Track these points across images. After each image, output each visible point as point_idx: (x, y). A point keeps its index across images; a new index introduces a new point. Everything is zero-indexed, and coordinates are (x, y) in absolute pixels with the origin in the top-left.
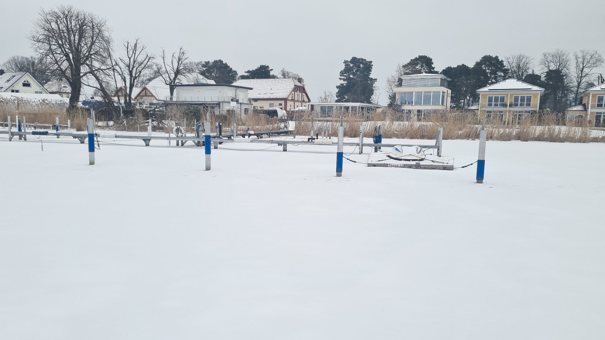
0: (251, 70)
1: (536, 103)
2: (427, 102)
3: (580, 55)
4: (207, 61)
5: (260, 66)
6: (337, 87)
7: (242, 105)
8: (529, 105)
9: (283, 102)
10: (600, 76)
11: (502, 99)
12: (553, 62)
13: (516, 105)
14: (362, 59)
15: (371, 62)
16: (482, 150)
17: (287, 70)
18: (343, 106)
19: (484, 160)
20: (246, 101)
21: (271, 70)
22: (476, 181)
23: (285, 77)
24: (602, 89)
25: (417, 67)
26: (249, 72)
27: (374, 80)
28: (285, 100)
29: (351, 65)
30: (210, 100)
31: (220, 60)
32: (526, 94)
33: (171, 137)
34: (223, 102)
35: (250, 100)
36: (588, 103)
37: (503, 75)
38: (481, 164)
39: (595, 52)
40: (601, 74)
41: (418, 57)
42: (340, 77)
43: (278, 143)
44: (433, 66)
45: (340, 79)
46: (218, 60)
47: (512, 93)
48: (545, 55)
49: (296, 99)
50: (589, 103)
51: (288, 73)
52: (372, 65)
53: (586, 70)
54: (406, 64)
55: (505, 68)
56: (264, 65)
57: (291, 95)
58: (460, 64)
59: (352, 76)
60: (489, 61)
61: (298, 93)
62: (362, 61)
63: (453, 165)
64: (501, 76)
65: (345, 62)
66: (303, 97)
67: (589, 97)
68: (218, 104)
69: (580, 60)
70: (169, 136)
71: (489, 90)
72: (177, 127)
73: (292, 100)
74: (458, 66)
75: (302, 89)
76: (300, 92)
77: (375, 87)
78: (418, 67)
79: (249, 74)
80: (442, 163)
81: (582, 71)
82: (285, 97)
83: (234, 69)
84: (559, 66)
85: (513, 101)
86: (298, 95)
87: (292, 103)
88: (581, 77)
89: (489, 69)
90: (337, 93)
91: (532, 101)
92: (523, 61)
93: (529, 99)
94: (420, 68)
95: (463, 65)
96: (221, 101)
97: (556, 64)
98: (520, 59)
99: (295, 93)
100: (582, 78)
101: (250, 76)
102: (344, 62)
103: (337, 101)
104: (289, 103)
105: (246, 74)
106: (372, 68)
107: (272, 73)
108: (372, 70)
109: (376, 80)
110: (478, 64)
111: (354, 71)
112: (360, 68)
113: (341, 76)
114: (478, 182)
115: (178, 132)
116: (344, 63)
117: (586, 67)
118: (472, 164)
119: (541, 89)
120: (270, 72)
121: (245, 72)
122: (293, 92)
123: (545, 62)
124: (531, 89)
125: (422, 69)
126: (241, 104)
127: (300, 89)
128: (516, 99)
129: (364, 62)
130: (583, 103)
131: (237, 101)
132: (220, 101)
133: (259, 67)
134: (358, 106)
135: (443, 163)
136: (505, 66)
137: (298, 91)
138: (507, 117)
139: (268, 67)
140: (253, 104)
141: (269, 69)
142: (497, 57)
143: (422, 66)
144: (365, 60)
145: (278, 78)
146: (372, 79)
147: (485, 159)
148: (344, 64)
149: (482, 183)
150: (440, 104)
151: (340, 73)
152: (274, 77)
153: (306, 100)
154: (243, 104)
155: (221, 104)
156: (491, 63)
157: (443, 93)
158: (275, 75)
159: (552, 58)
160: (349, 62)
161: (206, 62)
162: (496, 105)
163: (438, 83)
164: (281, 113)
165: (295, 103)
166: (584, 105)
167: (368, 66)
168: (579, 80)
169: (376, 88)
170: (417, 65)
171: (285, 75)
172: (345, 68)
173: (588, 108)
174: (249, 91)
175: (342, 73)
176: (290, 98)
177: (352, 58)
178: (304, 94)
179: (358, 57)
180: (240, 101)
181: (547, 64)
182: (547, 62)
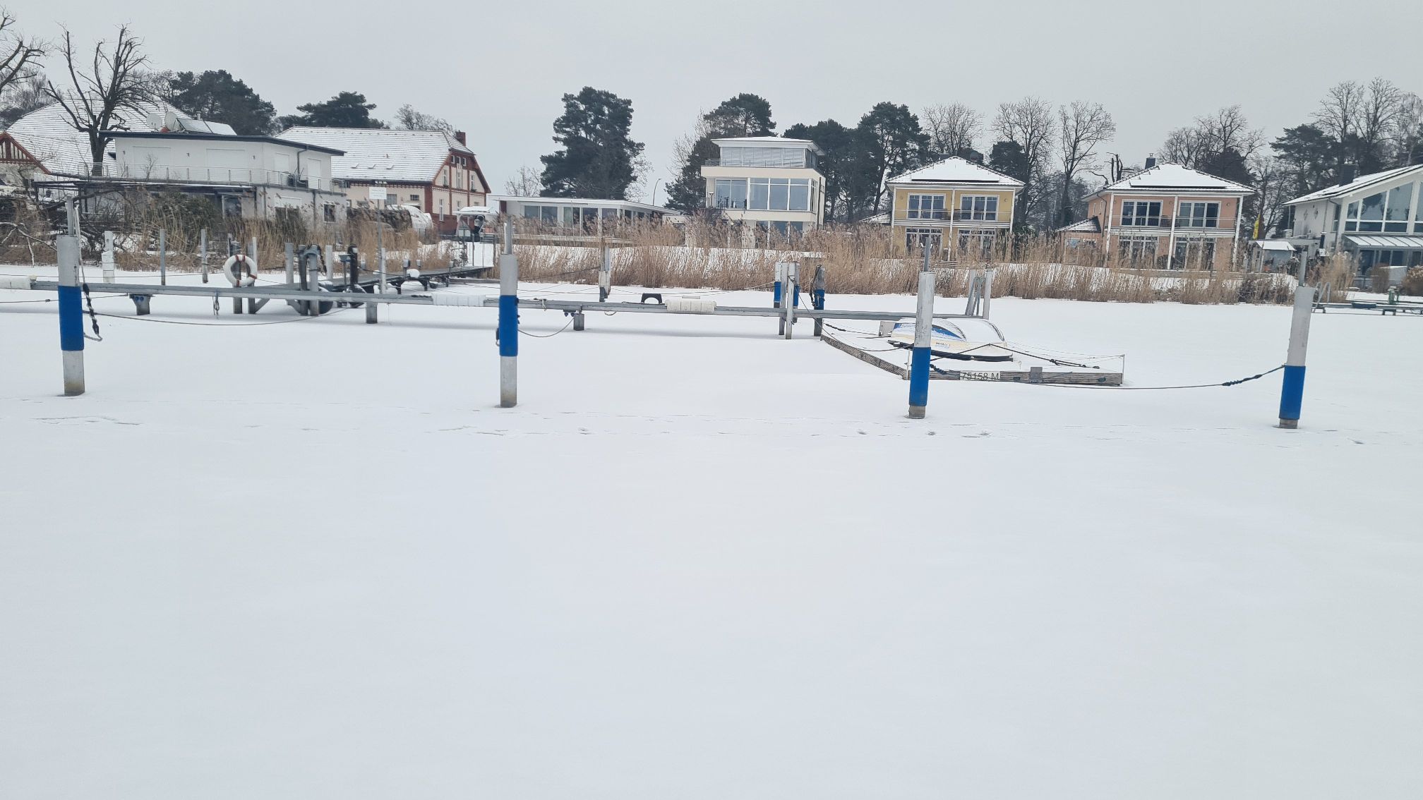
0: (315, 103)
1: (1006, 212)
2: (778, 204)
3: (1070, 113)
4: (185, 73)
5: (341, 95)
6: (544, 159)
7: (317, 195)
8: (991, 216)
9: (421, 192)
10: (1115, 159)
11: (939, 201)
12: (1020, 125)
13: (967, 216)
14: (607, 94)
15: (629, 102)
16: (1299, 337)
17: (418, 108)
18: (559, 206)
19: (1303, 369)
20: (326, 187)
21: (372, 107)
22: (1278, 421)
23: (412, 129)
24: (1132, 186)
25: (736, 121)
26: (308, 108)
27: (636, 148)
28: (428, 186)
29: (582, 107)
30: (226, 179)
31: (222, 73)
32: (987, 193)
33: (167, 284)
34: (265, 186)
35: (336, 182)
36: (1106, 217)
37: (917, 148)
38: (1294, 378)
39: (1098, 108)
40: (1117, 156)
41: (737, 98)
42: (555, 135)
43: (564, 307)
44: (772, 119)
45: (556, 139)
46: (217, 71)
47: (959, 188)
48: (1004, 110)
49: (454, 185)
50: (1108, 217)
51: (419, 117)
52: (632, 111)
53: (1083, 147)
54: (712, 113)
55: (921, 132)
56: (351, 92)
57: (442, 175)
58: (825, 119)
59: (583, 134)
60: (889, 116)
61: (460, 171)
62: (606, 98)
63: (1121, 372)
64: (913, 150)
65: (567, 98)
66: (471, 180)
67: (1107, 203)
68: (252, 192)
69: (1071, 123)
70: (163, 283)
71: (913, 180)
72: (237, 258)
73: (445, 187)
74: (821, 124)
75: (469, 161)
76: (464, 168)
77: (644, 162)
78: (740, 120)
79: (310, 114)
80: (1080, 366)
81: (1075, 148)
82: (427, 177)
83: (264, 98)
84: (1031, 135)
85: (960, 208)
86: (460, 175)
87: (445, 195)
88: (1073, 160)
89: (889, 133)
90: (543, 174)
91: (997, 209)
92: (962, 119)
93: (992, 204)
94: (744, 123)
95: (831, 122)
96: (261, 183)
97: (1025, 130)
98: (955, 113)
99: (450, 168)
100: (1075, 163)
101: (311, 120)
102: (563, 97)
103: (543, 194)
104: (437, 195)
105: (301, 114)
106: (631, 117)
107: (372, 115)
108: (630, 121)
109: (641, 145)
110: (867, 122)
111: (589, 122)
112: (603, 114)
113: (557, 131)
114: (1283, 426)
115: (238, 273)
116: (563, 100)
117: (1082, 138)
118: (1257, 377)
119: (1018, 184)
120: (370, 111)
121: (298, 108)
122: (447, 168)
123: (1005, 122)
124: (997, 182)
125: (748, 125)
126: (314, 192)
127: (463, 159)
128: (967, 203)
129: (612, 100)
130: (1090, 216)
131: (303, 185)
132: (256, 181)
133: (339, 97)
134: (618, 208)
135: (1084, 366)
136: (920, 129)
137: (459, 165)
138: (950, 243)
139: (362, 98)
140: (345, 195)
141: (366, 104)
142: (904, 108)
143: (747, 120)
144: (613, 96)
145: (388, 128)
146: (631, 144)
147: (1306, 365)
148: (564, 104)
149: (1295, 427)
150: (809, 209)
151: (555, 125)
152: (376, 125)
153: (480, 189)
154: (319, 193)
155: (261, 190)
156: (893, 120)
157: (813, 183)
158: (380, 121)
159: (1018, 117)
160: (575, 98)
161: (182, 73)
162: (926, 216)
163: (800, 161)
164: (422, 220)
165: (454, 195)
166: (1095, 220)
167: (621, 113)
168: (1069, 167)
169: (646, 167)
170: (737, 114)
171: (411, 121)
172: (568, 112)
173: (1107, 227)
174: (334, 158)
175: (559, 125)
176: (440, 182)
177: (584, 89)
178: (472, 173)
179: (597, 88)
180: (313, 185)
181: (1008, 128)
182: (1007, 125)
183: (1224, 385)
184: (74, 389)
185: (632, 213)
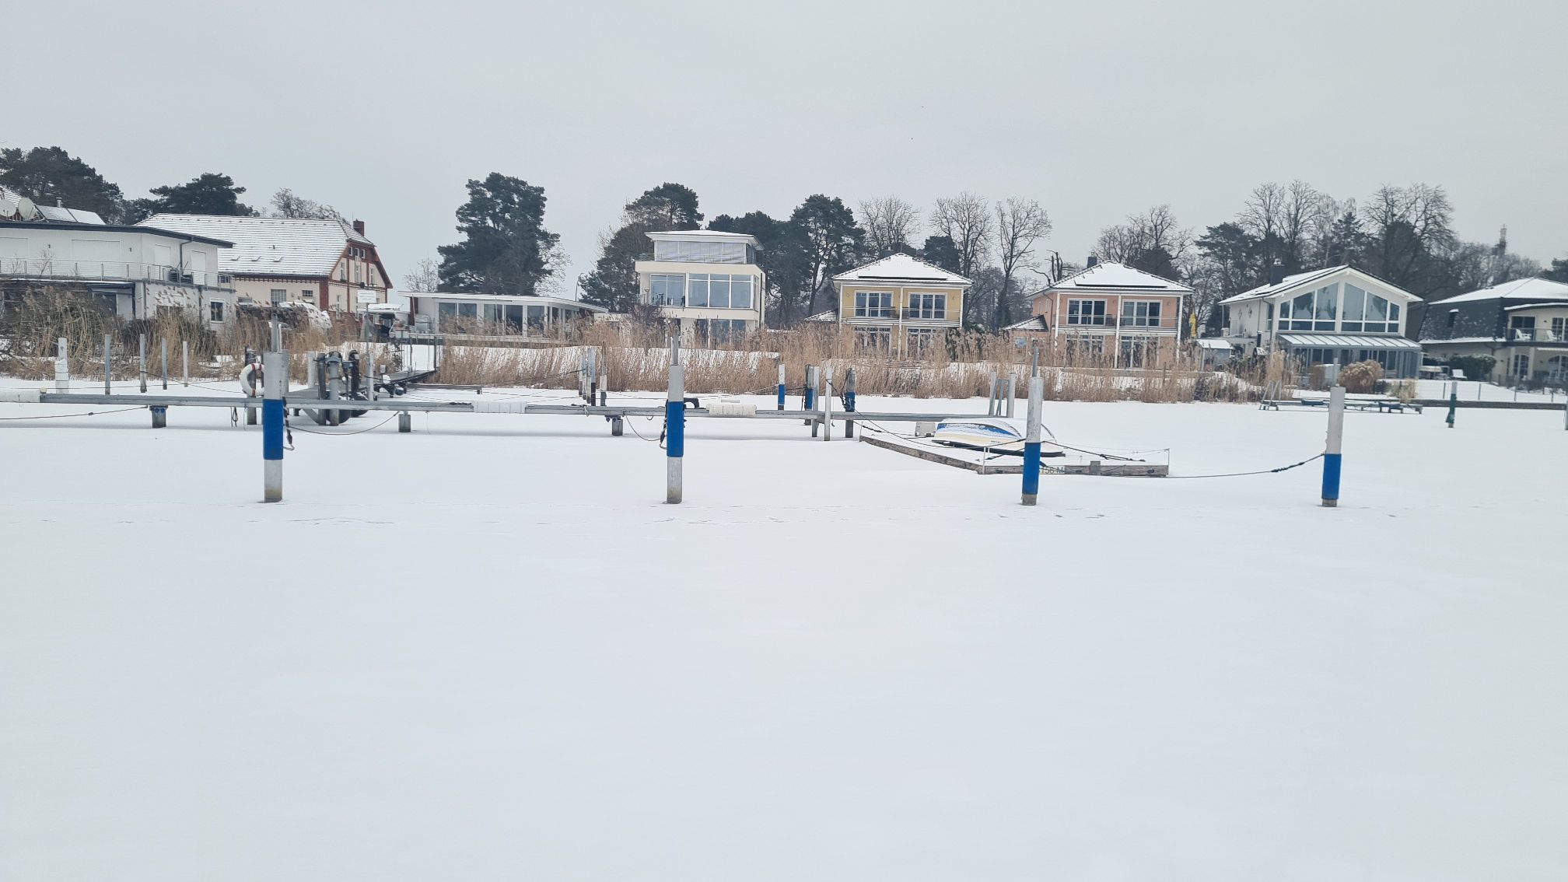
0: (172, 185)
1: (955, 309)
2: (719, 302)
3: (1007, 210)
4: (11, 150)
5: (204, 177)
6: (442, 250)
7: (203, 291)
8: (939, 315)
9: (315, 288)
10: (1055, 257)
11: (887, 299)
12: (957, 221)
13: (915, 314)
14: (516, 181)
15: (542, 190)
16: (1335, 431)
17: (297, 193)
18: (458, 302)
19: (1340, 456)
20: (213, 282)
21: (241, 190)
22: (1321, 501)
23: (292, 216)
24: (1078, 285)
25: (660, 212)
26: (164, 191)
27: (550, 239)
28: (324, 281)
29: (489, 195)
30: (99, 274)
31: (56, 150)
32: (934, 291)
34: (146, 282)
35: (224, 278)
36: (1053, 316)
37: (853, 242)
38: (1332, 465)
39: (1034, 204)
40: (1057, 254)
41: (661, 187)
42: (459, 224)
43: (606, 413)
44: (699, 210)
45: (460, 229)
46: (49, 148)
47: (908, 286)
48: (941, 205)
49: (352, 280)
50: (1055, 316)
51: (300, 203)
52: (545, 199)
53: (1021, 244)
54: (635, 203)
55: (856, 226)
56: (216, 174)
57: (339, 268)
58: (753, 211)
59: (490, 223)
60: (822, 209)
61: (358, 264)
62: (517, 185)
63: (1167, 464)
64: (848, 245)
65: (472, 184)
66: (370, 275)
67: (1053, 302)
68: (129, 288)
69: (1009, 219)
71: (860, 277)
72: (254, 366)
73: (342, 281)
74: (748, 215)
75: (369, 253)
76: (363, 260)
77: (562, 255)
78: (664, 212)
79: (166, 198)
80: (1127, 459)
81: (1012, 245)
82: (321, 271)
83: (108, 179)
84: (969, 231)
85: (909, 306)
86: (358, 269)
87: (342, 290)
88: (1012, 257)
89: (823, 227)
90: (441, 266)
91: (946, 307)
92: (898, 213)
93: (940, 303)
94: (669, 214)
95: (759, 213)
96: (140, 278)
97: (963, 226)
98: (891, 208)
99: (348, 261)
100: (1014, 260)
101: (166, 204)
102: (467, 183)
103: (441, 289)
104: (334, 291)
105: (154, 198)
106: (544, 206)
107: (240, 199)
108: (543, 210)
109: (557, 236)
110: (799, 215)
111: (497, 210)
112: (513, 202)
113: (461, 220)
114: (1325, 505)
115: (253, 382)
116: (467, 186)
117: (1019, 235)
118: (1301, 464)
119: (965, 281)
120: (238, 195)
121: (151, 191)
122: (344, 260)
123: (942, 217)
124: (945, 279)
125: (673, 217)
126: (200, 288)
127: (362, 251)
128: (915, 304)
129: (522, 187)
130: (1035, 314)
131: (188, 280)
132: (134, 276)
133: (200, 179)
134: (546, 305)
135: (1131, 460)
136: (855, 223)
137: (357, 257)
138: (900, 342)
139: (228, 180)
140: (235, 291)
141: (234, 187)
142: (838, 201)
143: (672, 211)
144: (524, 183)
145: (257, 215)
146: (545, 236)
147: (1342, 453)
148: (469, 190)
149: (1335, 506)
150: (751, 307)
151: (458, 213)
152: (244, 212)
153: (381, 283)
154: (206, 289)
155: (140, 287)
156: (826, 214)
157: (755, 279)
158: (247, 206)
159: (954, 212)
160: (481, 185)
161: (8, 150)
162: (874, 314)
163: (739, 255)
164: (320, 318)
165: (351, 290)
166: (1041, 318)
167: (533, 201)
168: (1008, 264)
169: (564, 260)
170: (662, 204)
171: (290, 208)
172: (474, 200)
173: (1054, 326)
174: (221, 250)
175: (463, 213)
176: (337, 276)
177: (490, 175)
178: (372, 266)
179: (506, 174)
180: (198, 280)
181: (946, 224)
182: (944, 220)
183: (1273, 471)
184: (273, 496)
185: (560, 311)
